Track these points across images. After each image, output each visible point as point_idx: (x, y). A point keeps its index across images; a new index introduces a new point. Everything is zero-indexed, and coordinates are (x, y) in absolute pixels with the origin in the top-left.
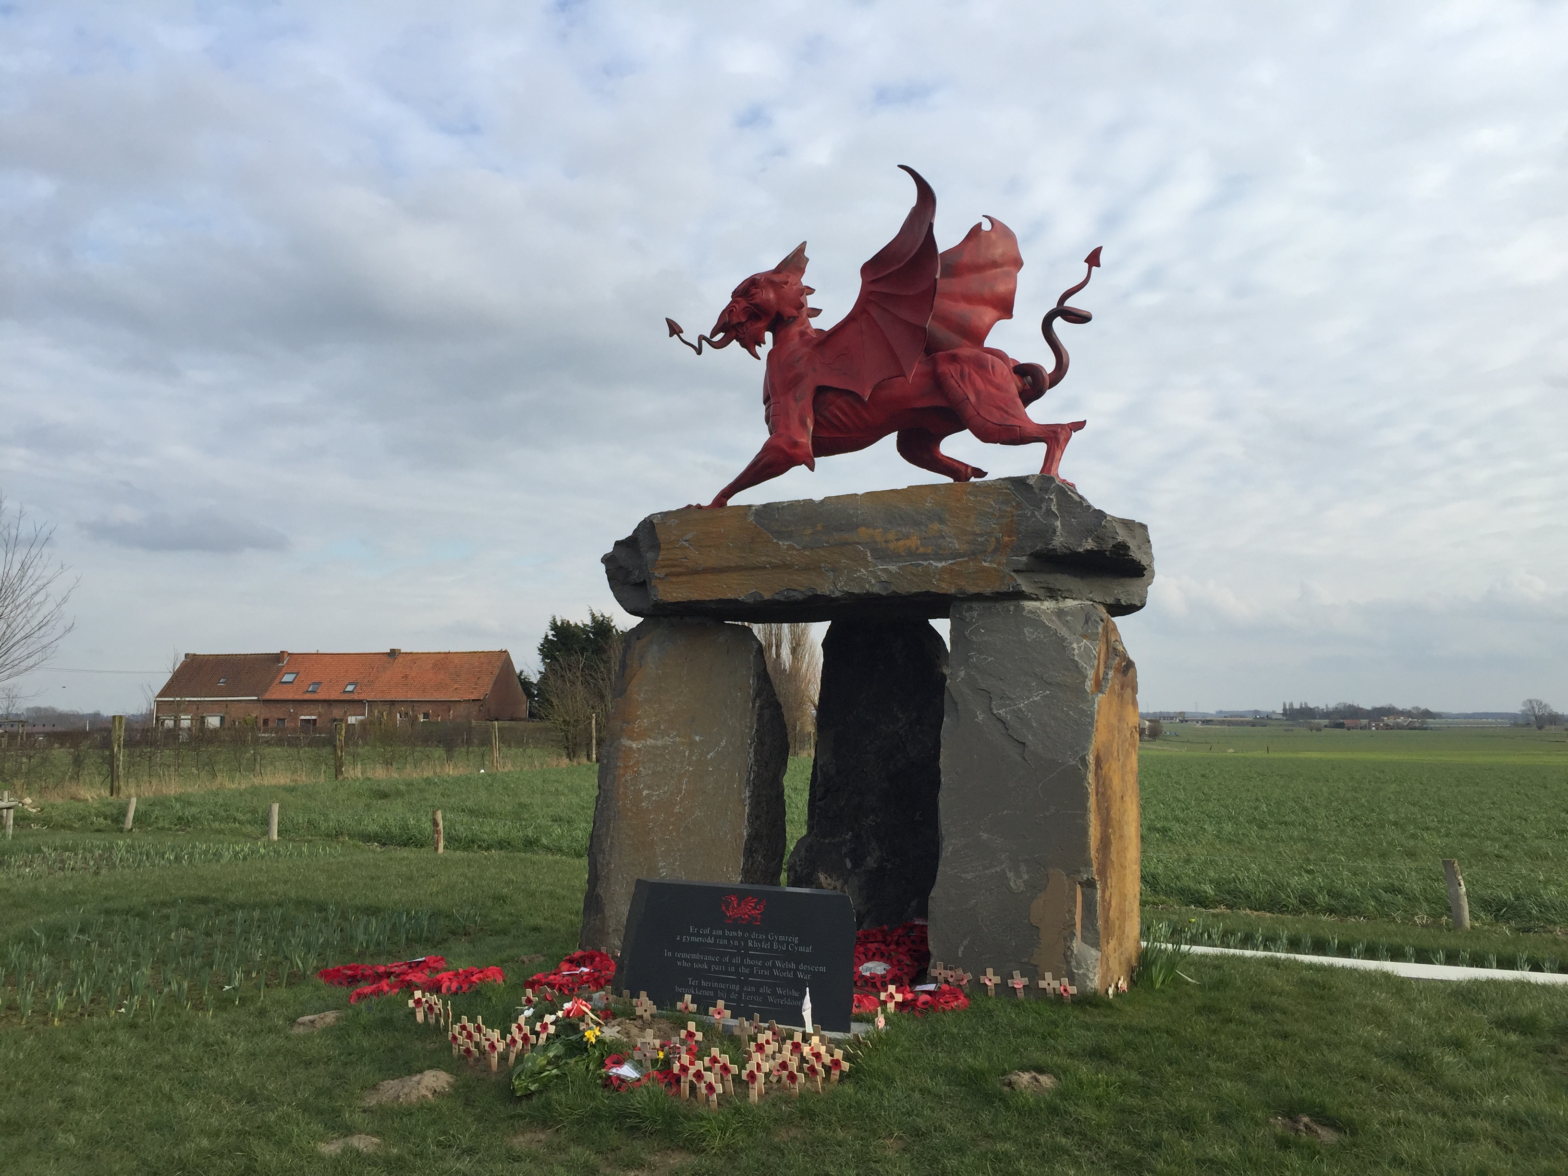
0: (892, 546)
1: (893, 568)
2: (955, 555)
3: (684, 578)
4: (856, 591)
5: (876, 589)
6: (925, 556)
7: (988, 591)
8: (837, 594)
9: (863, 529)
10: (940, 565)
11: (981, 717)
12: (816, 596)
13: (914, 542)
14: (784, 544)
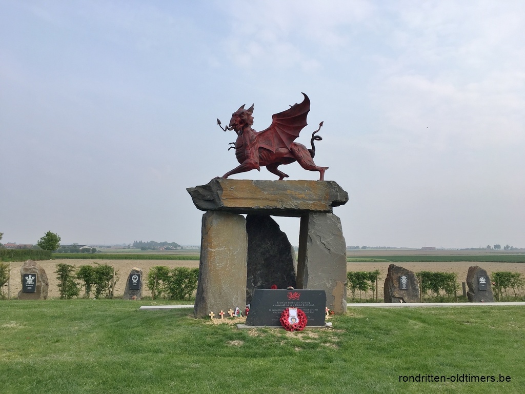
0: (297, 196)
1: (299, 202)
2: (314, 200)
3: (233, 200)
4: (289, 208)
5: (294, 208)
6: (306, 200)
7: (322, 210)
8: (283, 208)
9: (288, 191)
10: (311, 202)
11: (318, 243)
12: (276, 208)
13: (303, 196)
14: (265, 193)
